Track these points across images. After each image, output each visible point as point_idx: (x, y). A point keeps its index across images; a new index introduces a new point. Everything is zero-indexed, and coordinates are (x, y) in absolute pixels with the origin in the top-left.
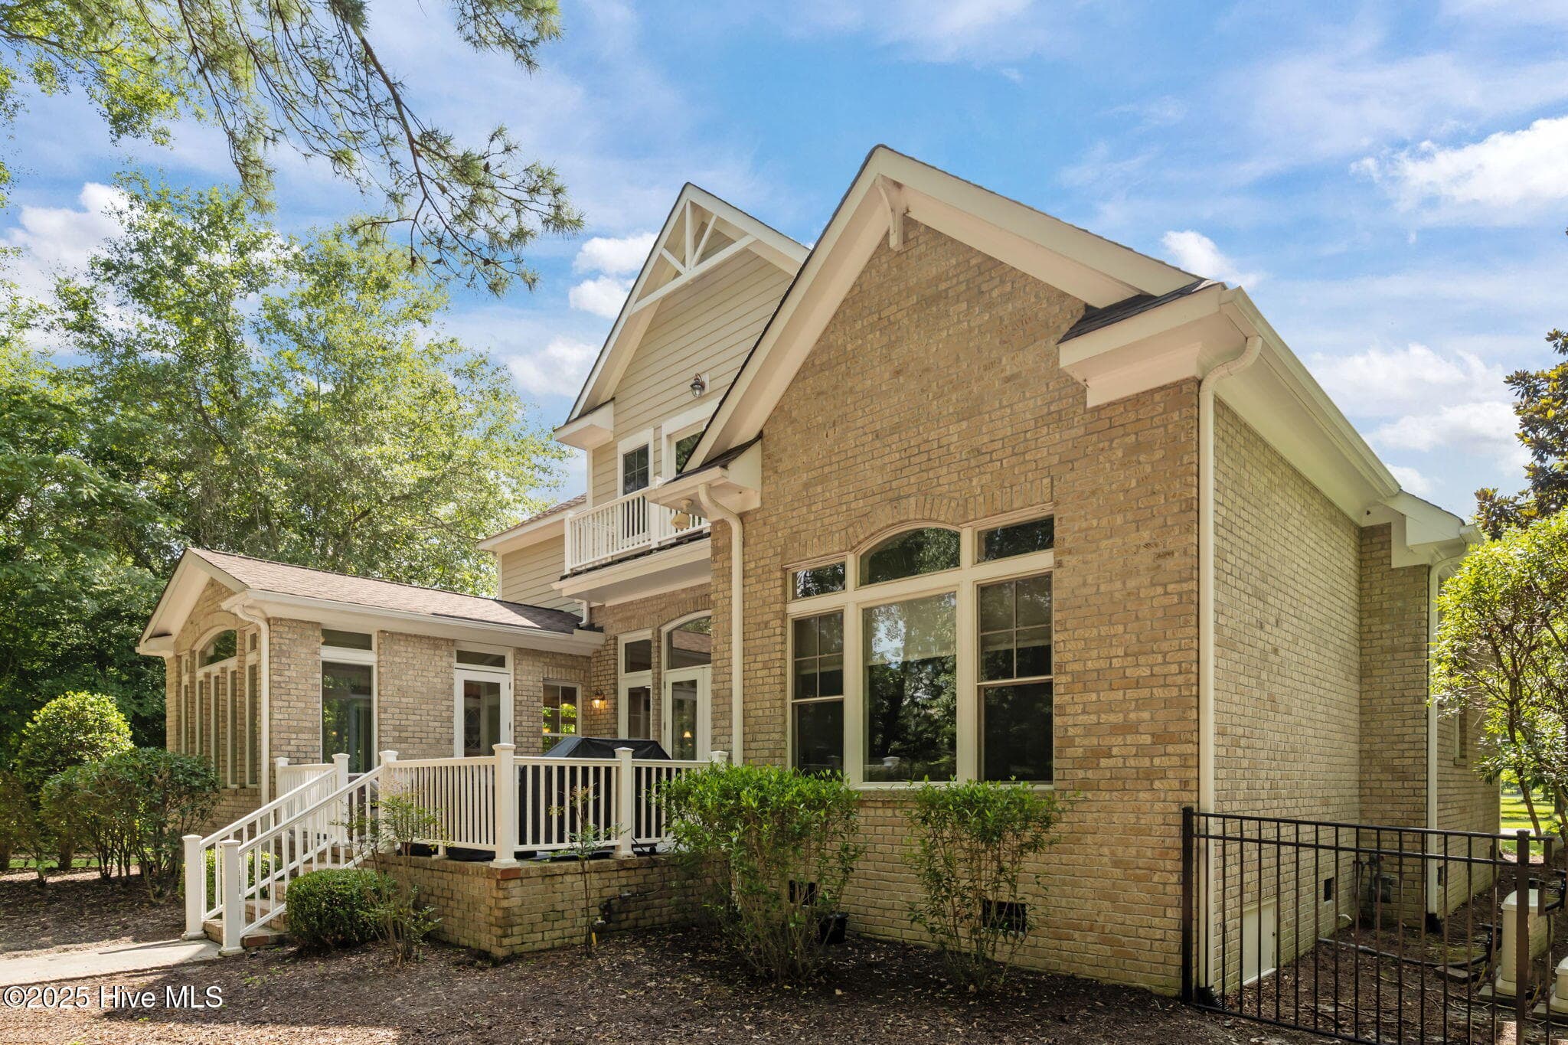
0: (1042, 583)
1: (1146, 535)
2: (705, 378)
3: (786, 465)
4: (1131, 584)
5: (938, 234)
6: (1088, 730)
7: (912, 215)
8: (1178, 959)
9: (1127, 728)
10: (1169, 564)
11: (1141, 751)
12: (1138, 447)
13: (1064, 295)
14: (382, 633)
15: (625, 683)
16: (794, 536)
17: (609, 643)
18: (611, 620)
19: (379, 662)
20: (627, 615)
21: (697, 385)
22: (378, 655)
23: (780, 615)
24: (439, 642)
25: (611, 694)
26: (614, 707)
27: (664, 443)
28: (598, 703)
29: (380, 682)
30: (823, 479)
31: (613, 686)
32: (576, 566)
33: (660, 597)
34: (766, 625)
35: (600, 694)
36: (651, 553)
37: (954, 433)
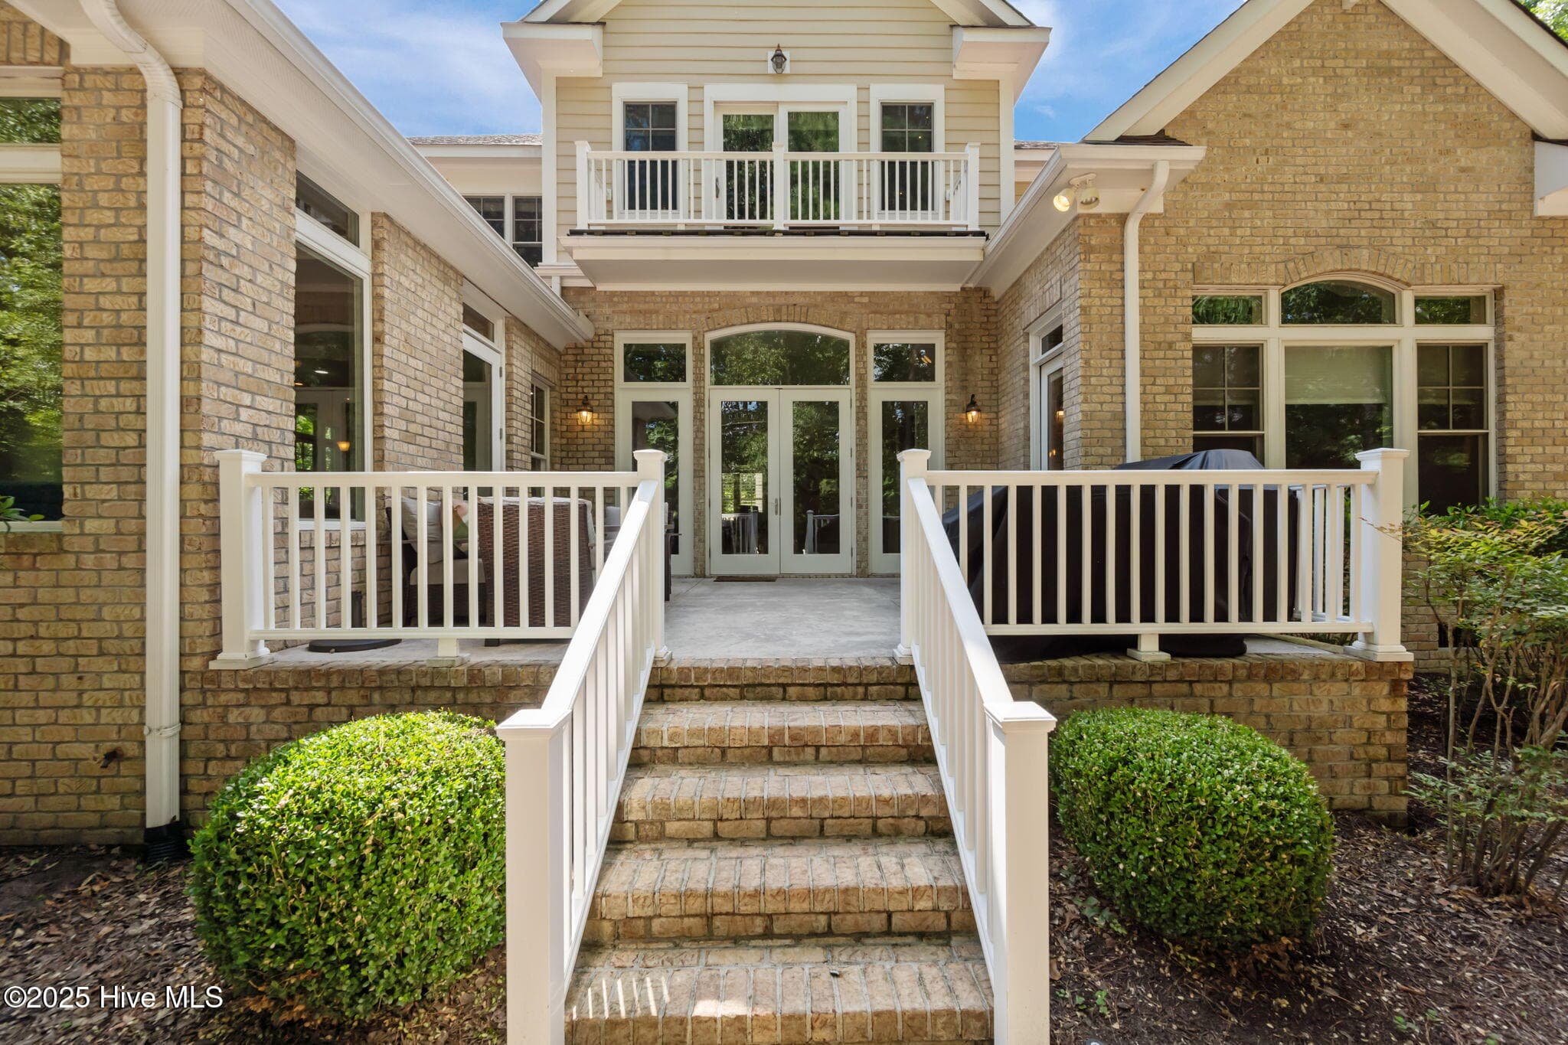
0: (1474, 354)
2: (786, 55)
5: (1390, 13)
6: (1536, 477)
13: (1513, 116)
14: (381, 219)
15: (628, 394)
16: (1211, 255)
17: (601, 340)
18: (607, 310)
19: (376, 275)
20: (642, 307)
21: (779, 58)
22: (376, 262)
23: (1187, 337)
24: (451, 274)
25: (607, 407)
26: (611, 423)
27: (708, 109)
28: (586, 416)
29: (379, 318)
30: (1252, 205)
31: (610, 396)
32: (601, 220)
33: (709, 294)
34: (1171, 346)
35: (585, 404)
36: (772, 233)
37: (1408, 202)
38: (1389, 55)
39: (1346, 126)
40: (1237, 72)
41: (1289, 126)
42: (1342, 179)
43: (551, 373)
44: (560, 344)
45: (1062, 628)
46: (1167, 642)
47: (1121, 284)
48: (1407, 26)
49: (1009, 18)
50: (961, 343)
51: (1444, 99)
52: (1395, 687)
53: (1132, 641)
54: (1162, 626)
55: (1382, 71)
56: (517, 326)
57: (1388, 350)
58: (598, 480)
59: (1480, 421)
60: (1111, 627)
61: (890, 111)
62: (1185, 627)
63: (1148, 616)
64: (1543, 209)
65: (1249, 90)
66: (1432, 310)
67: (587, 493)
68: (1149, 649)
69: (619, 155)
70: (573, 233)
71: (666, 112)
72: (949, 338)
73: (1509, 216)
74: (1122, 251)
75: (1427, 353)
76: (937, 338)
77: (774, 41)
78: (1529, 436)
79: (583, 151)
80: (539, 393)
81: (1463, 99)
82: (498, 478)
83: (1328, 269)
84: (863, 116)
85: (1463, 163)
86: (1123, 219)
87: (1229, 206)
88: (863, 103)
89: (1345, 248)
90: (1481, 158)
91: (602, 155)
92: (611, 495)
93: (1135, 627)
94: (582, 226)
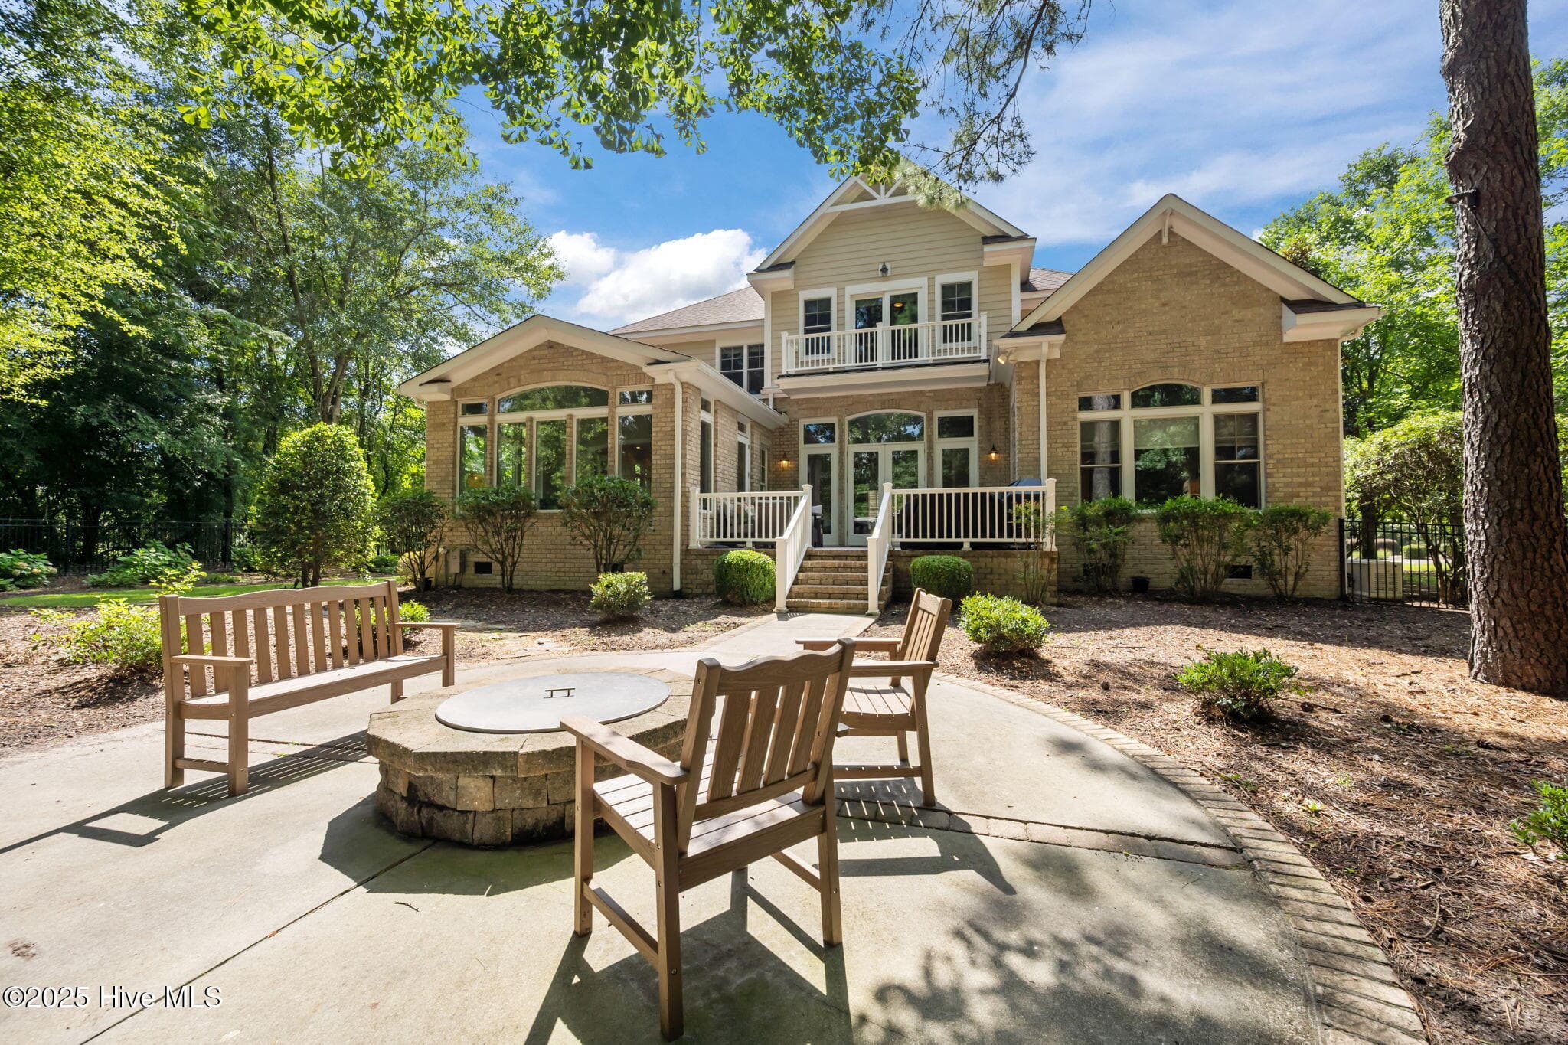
0: (1253, 418)
1: (1315, 401)
2: (888, 266)
3: (1080, 337)
4: (1308, 422)
5: (1190, 244)
6: (1286, 485)
7: (1175, 230)
8: (1337, 584)
9: (1307, 484)
10: (1328, 415)
11: (1314, 494)
12: (1310, 364)
13: (1268, 290)
14: (717, 402)
15: (805, 451)
16: (1087, 377)
17: (793, 424)
18: (795, 408)
19: (716, 423)
20: (813, 406)
21: (884, 270)
22: (715, 417)
23: (1075, 419)
24: (734, 412)
25: (794, 457)
26: (797, 466)
27: (847, 299)
28: (785, 463)
29: (716, 437)
30: (1110, 350)
31: (796, 453)
32: (793, 370)
33: (847, 397)
34: (1065, 423)
35: (785, 457)
36: (876, 369)
37: (1203, 341)
38: (1190, 265)
39: (1164, 305)
40: (1101, 284)
41: (1131, 308)
42: (1165, 332)
43: (769, 443)
44: (772, 428)
45: (937, 540)
46: (972, 544)
47: (1038, 395)
48: (1200, 249)
49: (1013, 234)
50: (987, 415)
51: (1224, 285)
52: (1052, 560)
53: (961, 545)
54: (971, 539)
55: (1186, 275)
56: (756, 424)
57: (1197, 418)
58: (792, 494)
59: (1255, 455)
60: (954, 540)
61: (947, 289)
62: (979, 540)
63: (966, 536)
64: (1287, 338)
65: (1108, 292)
66: (1222, 396)
67: (789, 498)
68: (967, 547)
69: (802, 336)
70: (780, 377)
71: (826, 303)
72: (981, 413)
73: (1267, 344)
74: (1038, 377)
75: (1218, 420)
76: (975, 412)
77: (882, 259)
78: (1282, 463)
79: (785, 336)
80: (763, 453)
81: (1237, 283)
82: (747, 494)
83: (1156, 378)
84: (931, 293)
85: (1237, 317)
86: (1038, 362)
87: (1097, 351)
88: (931, 286)
89: (1165, 368)
90: (1248, 314)
91: (793, 337)
92: (796, 498)
93: (962, 539)
94: (784, 373)
